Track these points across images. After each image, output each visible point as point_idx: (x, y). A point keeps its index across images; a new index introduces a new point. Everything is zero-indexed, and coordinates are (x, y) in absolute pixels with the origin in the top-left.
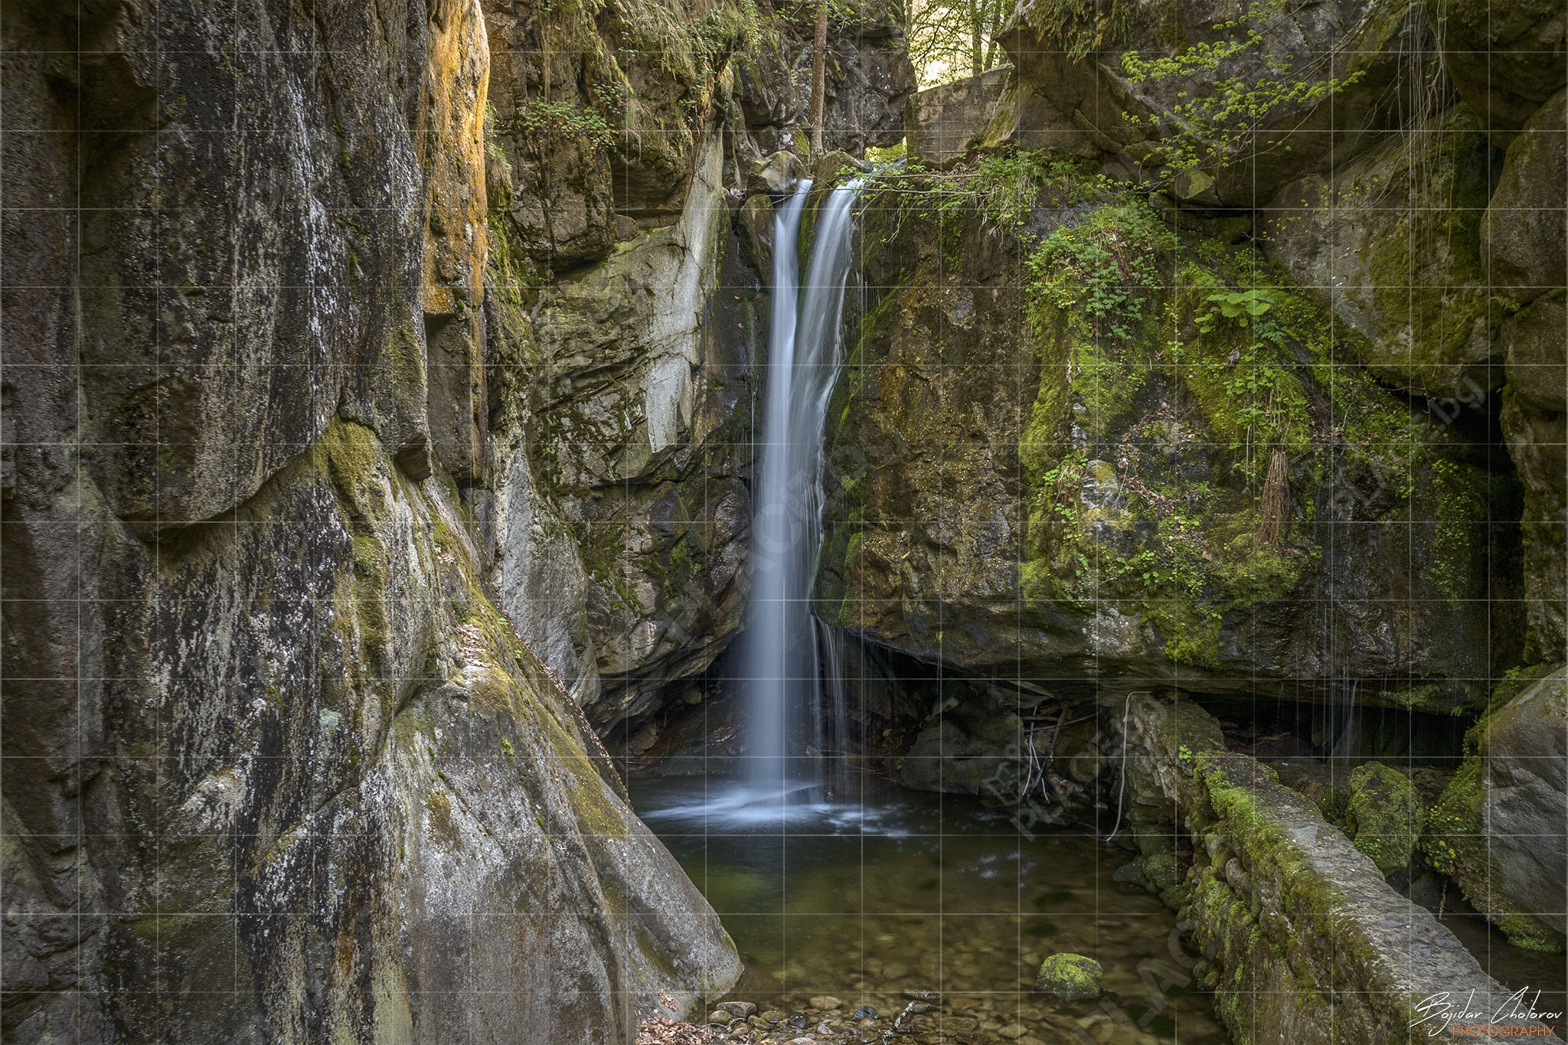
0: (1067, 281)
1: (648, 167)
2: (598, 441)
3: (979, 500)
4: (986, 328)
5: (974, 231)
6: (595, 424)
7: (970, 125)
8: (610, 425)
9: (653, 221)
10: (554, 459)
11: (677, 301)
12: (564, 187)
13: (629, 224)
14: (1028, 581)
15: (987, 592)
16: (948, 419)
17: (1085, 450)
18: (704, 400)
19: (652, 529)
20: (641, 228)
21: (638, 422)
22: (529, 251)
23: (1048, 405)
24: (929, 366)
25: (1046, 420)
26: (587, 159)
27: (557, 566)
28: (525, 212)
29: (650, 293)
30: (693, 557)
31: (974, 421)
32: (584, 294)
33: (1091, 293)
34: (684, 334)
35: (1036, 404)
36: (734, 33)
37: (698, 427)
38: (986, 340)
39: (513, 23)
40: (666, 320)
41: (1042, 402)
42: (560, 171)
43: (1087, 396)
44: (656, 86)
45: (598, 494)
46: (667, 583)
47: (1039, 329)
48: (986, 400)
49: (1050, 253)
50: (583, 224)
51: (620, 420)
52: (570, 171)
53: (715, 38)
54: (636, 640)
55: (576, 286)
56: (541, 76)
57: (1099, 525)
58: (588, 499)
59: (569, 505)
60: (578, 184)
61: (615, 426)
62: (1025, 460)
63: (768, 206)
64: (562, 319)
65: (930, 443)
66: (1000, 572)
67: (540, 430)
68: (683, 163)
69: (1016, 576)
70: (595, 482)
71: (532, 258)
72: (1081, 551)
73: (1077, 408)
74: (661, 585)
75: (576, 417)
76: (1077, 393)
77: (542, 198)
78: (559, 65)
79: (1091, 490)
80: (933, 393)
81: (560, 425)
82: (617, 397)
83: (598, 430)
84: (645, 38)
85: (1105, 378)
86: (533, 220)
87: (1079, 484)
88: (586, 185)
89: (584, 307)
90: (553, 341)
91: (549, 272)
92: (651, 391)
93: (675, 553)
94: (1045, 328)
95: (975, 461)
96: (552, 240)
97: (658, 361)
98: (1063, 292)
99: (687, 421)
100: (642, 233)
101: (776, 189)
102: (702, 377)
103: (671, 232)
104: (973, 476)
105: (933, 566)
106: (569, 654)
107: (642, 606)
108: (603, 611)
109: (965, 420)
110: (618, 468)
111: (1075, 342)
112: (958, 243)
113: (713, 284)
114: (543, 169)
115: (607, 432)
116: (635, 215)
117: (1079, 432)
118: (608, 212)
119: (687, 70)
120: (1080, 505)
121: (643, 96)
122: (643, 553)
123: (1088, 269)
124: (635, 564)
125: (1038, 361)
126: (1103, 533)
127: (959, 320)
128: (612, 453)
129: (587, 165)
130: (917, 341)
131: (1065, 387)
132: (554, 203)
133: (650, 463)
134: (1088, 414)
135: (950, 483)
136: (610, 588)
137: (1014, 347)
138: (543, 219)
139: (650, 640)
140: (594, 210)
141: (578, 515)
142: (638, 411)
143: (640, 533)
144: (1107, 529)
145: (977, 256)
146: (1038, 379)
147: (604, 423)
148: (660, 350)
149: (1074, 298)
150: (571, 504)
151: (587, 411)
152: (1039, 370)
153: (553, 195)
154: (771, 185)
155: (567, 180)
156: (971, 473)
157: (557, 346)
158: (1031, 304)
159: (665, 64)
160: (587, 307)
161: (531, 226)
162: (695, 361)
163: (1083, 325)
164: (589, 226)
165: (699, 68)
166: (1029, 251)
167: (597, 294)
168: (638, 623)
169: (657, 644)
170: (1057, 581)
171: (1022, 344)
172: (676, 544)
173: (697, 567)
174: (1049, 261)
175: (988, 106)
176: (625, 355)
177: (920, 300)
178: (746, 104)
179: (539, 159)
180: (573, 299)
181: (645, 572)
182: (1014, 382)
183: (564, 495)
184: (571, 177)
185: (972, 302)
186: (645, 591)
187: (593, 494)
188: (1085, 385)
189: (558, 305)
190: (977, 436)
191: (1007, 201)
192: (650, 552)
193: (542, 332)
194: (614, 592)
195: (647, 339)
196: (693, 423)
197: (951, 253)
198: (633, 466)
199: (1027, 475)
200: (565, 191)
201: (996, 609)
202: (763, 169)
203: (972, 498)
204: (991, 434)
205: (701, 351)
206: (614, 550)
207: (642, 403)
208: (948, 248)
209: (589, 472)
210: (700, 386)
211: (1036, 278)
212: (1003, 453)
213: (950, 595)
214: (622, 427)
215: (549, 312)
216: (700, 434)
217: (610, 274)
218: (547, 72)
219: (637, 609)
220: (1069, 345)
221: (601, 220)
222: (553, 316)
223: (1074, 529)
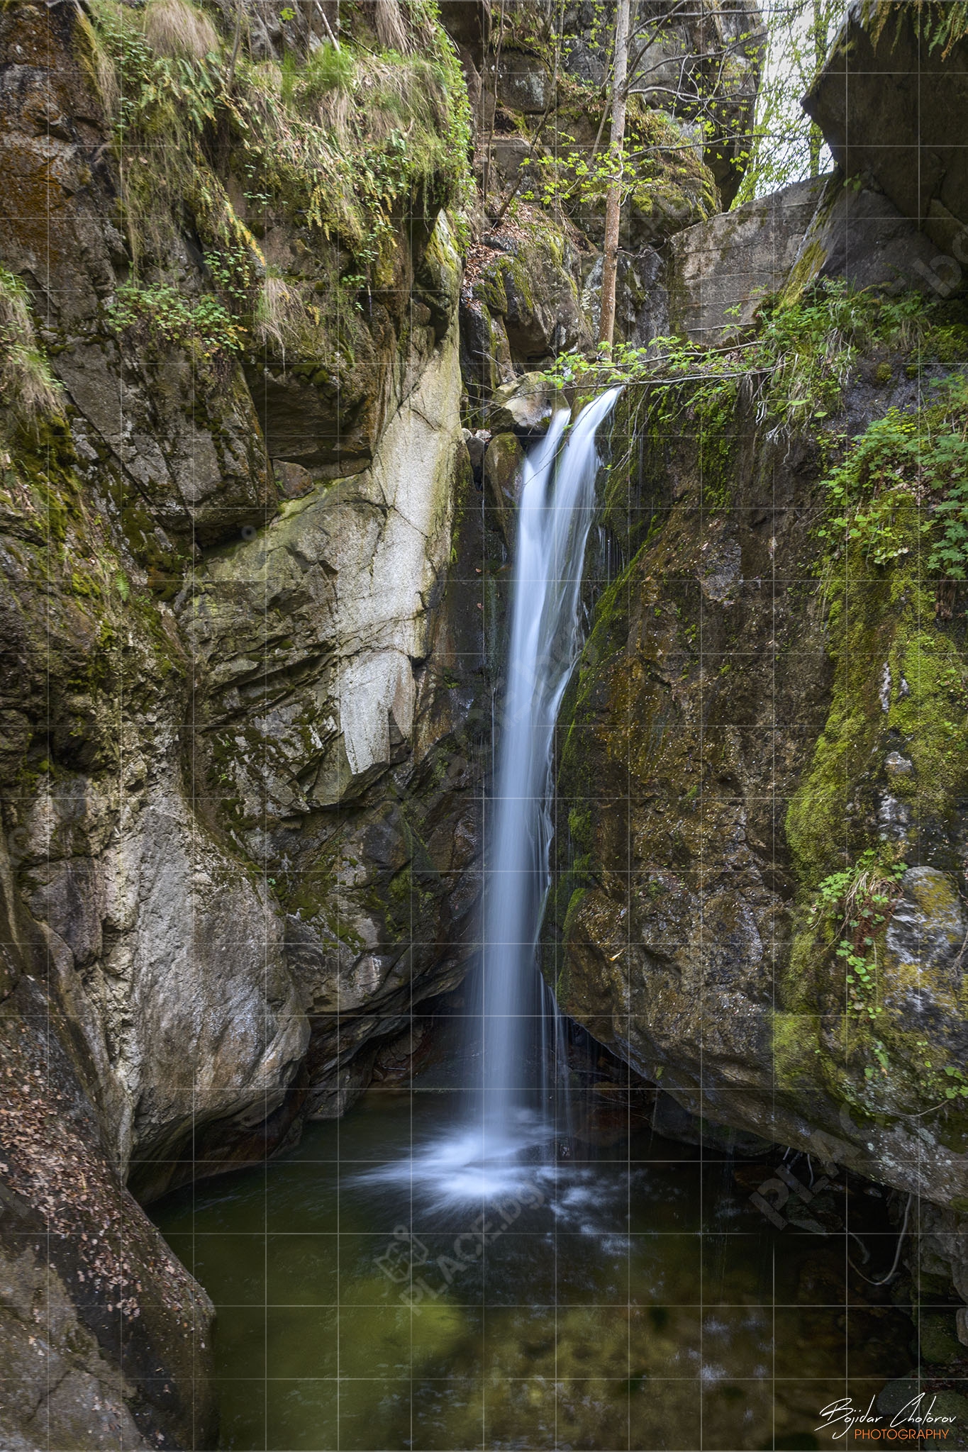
0: (895, 511)
1: (305, 386)
2: (280, 766)
3: (720, 892)
4: (755, 604)
5: (747, 444)
6: (275, 744)
7: (761, 280)
8: (292, 745)
9: (333, 470)
10: (232, 786)
11: (378, 580)
12: (182, 421)
13: (295, 473)
14: (783, 1049)
15: (718, 1049)
16: (691, 748)
17: (902, 845)
18: (431, 701)
19: (366, 859)
20: (316, 480)
21: (331, 738)
22: (159, 518)
23: (841, 745)
24: (674, 665)
25: (836, 774)
26: (203, 373)
27: (235, 917)
28: (140, 462)
29: (331, 572)
30: (422, 886)
31: (726, 758)
32: (236, 574)
33: (939, 532)
34: (396, 621)
35: (821, 742)
36: (428, 169)
37: (423, 734)
38: (753, 624)
39: (69, 152)
40: (361, 605)
41: (832, 738)
42: (171, 393)
43: (914, 735)
44: (306, 254)
45: (292, 826)
46: (389, 918)
47: (836, 605)
48: (746, 721)
49: (867, 460)
50: (216, 476)
51: (305, 737)
52: (185, 396)
53: (395, 174)
54: (359, 976)
55: (228, 563)
56: (127, 244)
57: (918, 1001)
58: (279, 833)
59: (256, 840)
60: (201, 416)
61: (298, 745)
62: (794, 840)
63: (513, 447)
64: (213, 611)
65: (665, 783)
66: (740, 1022)
67: (210, 753)
68: (356, 378)
69: (765, 1032)
70: (285, 812)
71: (166, 528)
72: (878, 1035)
73: (895, 761)
74: (382, 921)
75: (253, 736)
76: (896, 731)
77: (161, 441)
78: (152, 223)
79: (908, 927)
80: (675, 705)
81: (235, 745)
82: (299, 708)
83: (279, 751)
84: (283, 175)
85: (952, 698)
86: (152, 472)
87: (889, 911)
88: (211, 415)
89: (237, 593)
90: (205, 642)
91: (193, 548)
92: (346, 697)
93: (396, 885)
94: (847, 602)
95: (720, 825)
96: (181, 500)
97: (356, 660)
98: (886, 532)
99: (406, 727)
100: (318, 486)
101: (523, 424)
102: (429, 673)
103: (356, 483)
104: (715, 850)
105: (649, 984)
106: (261, 1012)
107: (362, 941)
108: (315, 951)
109: (714, 755)
110: (315, 792)
111: (901, 630)
112: (725, 467)
113: (445, 551)
114: (153, 394)
115: (289, 753)
116: (308, 462)
117: (895, 809)
118: (250, 453)
119: (348, 224)
120: (885, 951)
121: (291, 274)
122: (356, 887)
123: (938, 484)
124: (350, 898)
125: (831, 663)
126: (923, 1016)
127: (718, 591)
128: (301, 778)
129: (204, 383)
130: (659, 624)
131: (875, 715)
132: (174, 446)
133: (351, 787)
134: (914, 773)
135: (681, 856)
136: (322, 926)
137: (793, 638)
138: (165, 471)
139: (376, 977)
140: (229, 457)
141: (268, 851)
142: (330, 724)
143: (353, 865)
144: (933, 1013)
145: (751, 484)
146: (827, 696)
147: (285, 742)
148: (356, 645)
149: (905, 543)
150: (258, 839)
151: (265, 727)
152: (830, 680)
153: (171, 435)
154: (517, 419)
155: (183, 409)
156: (712, 847)
157: (210, 650)
158: (826, 559)
159: (314, 215)
160: (239, 592)
161: (152, 482)
162: (417, 652)
163: (919, 595)
164: (226, 477)
165: (369, 225)
166: (831, 463)
167: (254, 576)
168: (359, 960)
169: (384, 980)
170: (830, 1066)
171: (806, 632)
172: (396, 875)
173: (429, 895)
174: (865, 475)
175: (790, 244)
176: (298, 655)
177: (669, 562)
178: (512, 324)
179: (142, 379)
180: (224, 583)
181: (362, 907)
182: (788, 697)
183: (250, 829)
184: (188, 404)
185: (738, 562)
186: (365, 926)
187: (286, 825)
188: (912, 715)
189: (207, 592)
190: (728, 782)
191: (801, 376)
192: (365, 886)
193: (190, 629)
194: (326, 930)
195: (330, 632)
196: (416, 731)
197: (715, 485)
198: (333, 791)
199: (796, 865)
200: (186, 427)
201: (731, 1074)
202: (506, 399)
203: (710, 888)
204: (749, 782)
205: (428, 643)
206: (325, 884)
207: (335, 714)
208: (709, 476)
209: (276, 802)
210: (427, 684)
211: (840, 512)
212: (762, 820)
213: (666, 1037)
214: (308, 746)
215: (196, 602)
216: (425, 746)
217: (270, 547)
218: (134, 235)
219: (357, 944)
220: (889, 632)
221: (241, 468)
222: (202, 607)
223: (867, 996)
